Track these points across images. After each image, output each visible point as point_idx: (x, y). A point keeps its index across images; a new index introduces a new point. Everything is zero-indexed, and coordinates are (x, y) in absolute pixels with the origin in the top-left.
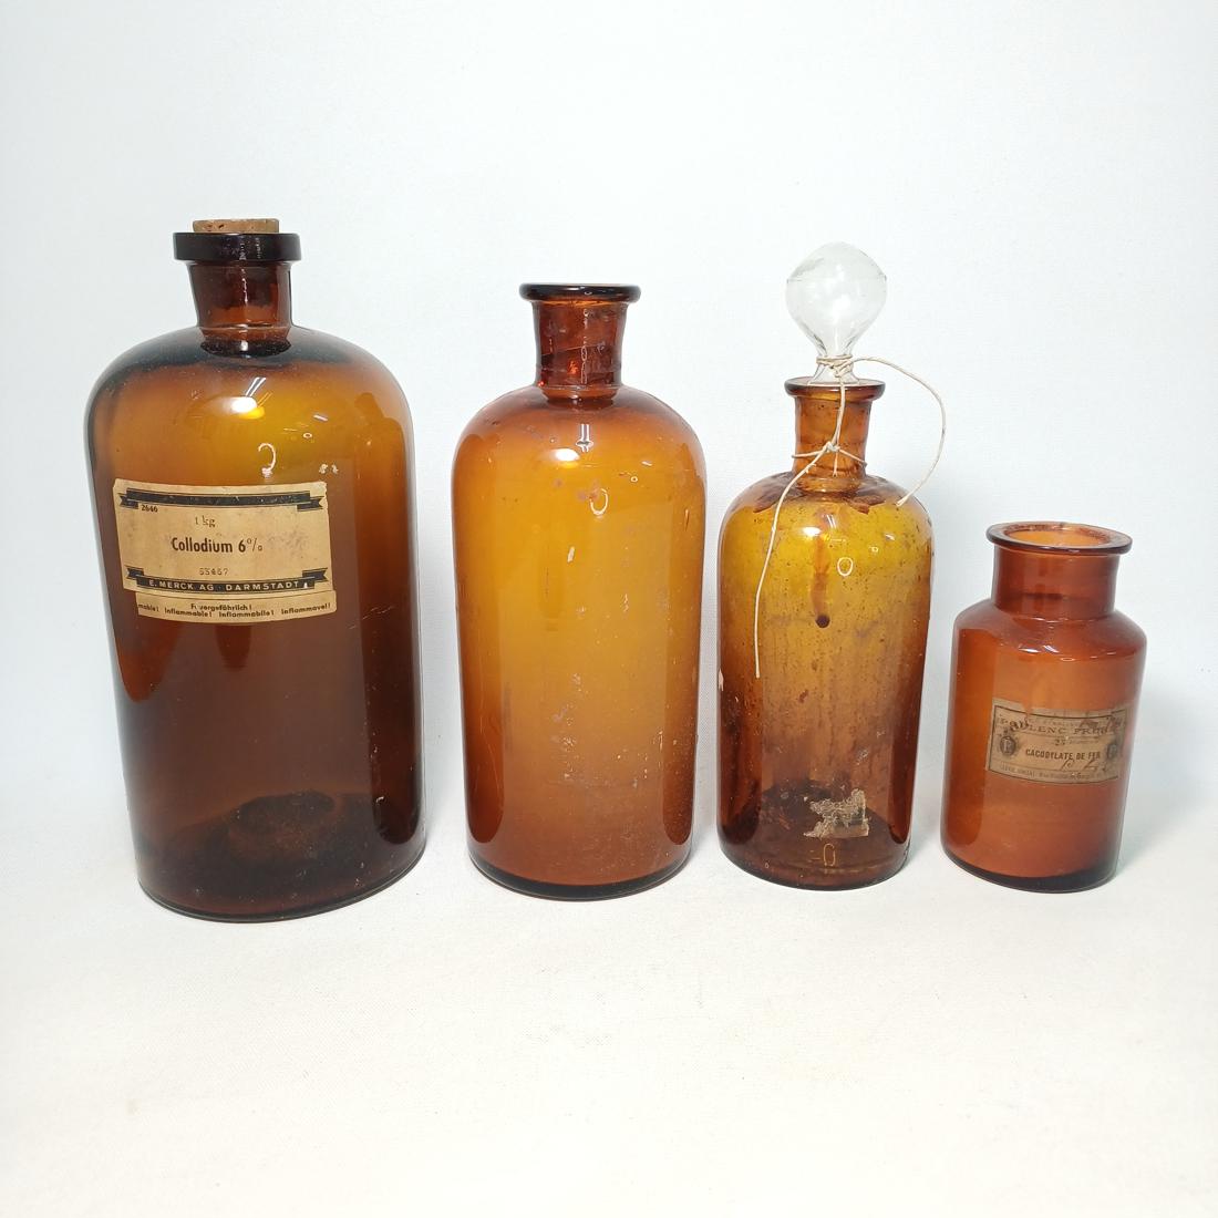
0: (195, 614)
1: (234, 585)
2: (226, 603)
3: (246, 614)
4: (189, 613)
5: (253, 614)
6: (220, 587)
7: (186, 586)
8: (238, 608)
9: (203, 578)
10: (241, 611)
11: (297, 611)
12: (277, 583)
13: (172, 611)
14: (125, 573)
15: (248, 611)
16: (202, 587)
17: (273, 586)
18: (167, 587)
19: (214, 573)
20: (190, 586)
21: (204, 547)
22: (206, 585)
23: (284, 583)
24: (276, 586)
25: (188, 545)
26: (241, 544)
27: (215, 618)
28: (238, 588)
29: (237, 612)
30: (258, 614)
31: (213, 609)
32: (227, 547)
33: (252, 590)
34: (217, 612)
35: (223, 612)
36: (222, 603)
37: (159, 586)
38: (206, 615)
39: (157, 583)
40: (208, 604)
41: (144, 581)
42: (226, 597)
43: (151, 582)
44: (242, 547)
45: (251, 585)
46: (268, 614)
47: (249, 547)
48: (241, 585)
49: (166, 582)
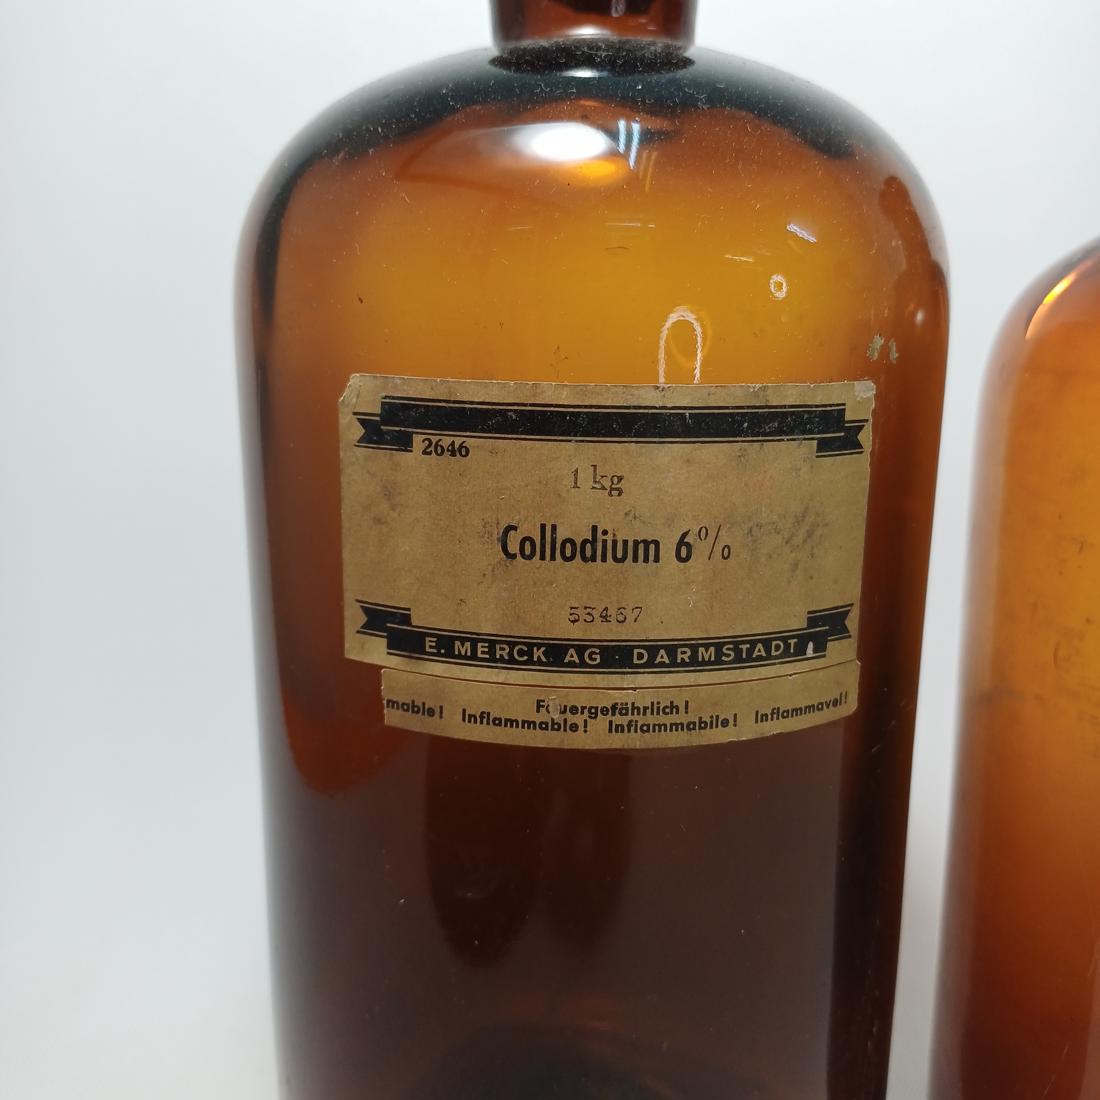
0: (544, 726)
1: (653, 650)
2: (627, 697)
3: (676, 726)
4: (529, 724)
5: (691, 726)
6: (617, 657)
7: (530, 654)
8: (654, 708)
9: (576, 632)
10: (663, 719)
11: (786, 714)
12: (753, 644)
13: (484, 717)
14: (354, 618)
15: (682, 718)
16: (572, 656)
17: (742, 652)
18: (474, 656)
19: (605, 618)
20: (538, 653)
21: (590, 548)
22: (580, 650)
23: (767, 644)
24: (750, 651)
25: (546, 546)
26: (682, 542)
27: (596, 737)
28: (663, 656)
29: (651, 719)
30: (703, 725)
31: (594, 713)
32: (647, 550)
33: (695, 663)
34: (602, 721)
35: (618, 719)
36: (618, 697)
37: (450, 654)
38: (574, 728)
39: (446, 646)
40: (583, 699)
41: (407, 640)
42: (629, 680)
43: (429, 642)
44: (684, 550)
45: (694, 648)
46: (725, 723)
47: (701, 549)
48: (672, 651)
49: (474, 643)
